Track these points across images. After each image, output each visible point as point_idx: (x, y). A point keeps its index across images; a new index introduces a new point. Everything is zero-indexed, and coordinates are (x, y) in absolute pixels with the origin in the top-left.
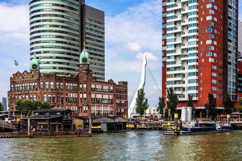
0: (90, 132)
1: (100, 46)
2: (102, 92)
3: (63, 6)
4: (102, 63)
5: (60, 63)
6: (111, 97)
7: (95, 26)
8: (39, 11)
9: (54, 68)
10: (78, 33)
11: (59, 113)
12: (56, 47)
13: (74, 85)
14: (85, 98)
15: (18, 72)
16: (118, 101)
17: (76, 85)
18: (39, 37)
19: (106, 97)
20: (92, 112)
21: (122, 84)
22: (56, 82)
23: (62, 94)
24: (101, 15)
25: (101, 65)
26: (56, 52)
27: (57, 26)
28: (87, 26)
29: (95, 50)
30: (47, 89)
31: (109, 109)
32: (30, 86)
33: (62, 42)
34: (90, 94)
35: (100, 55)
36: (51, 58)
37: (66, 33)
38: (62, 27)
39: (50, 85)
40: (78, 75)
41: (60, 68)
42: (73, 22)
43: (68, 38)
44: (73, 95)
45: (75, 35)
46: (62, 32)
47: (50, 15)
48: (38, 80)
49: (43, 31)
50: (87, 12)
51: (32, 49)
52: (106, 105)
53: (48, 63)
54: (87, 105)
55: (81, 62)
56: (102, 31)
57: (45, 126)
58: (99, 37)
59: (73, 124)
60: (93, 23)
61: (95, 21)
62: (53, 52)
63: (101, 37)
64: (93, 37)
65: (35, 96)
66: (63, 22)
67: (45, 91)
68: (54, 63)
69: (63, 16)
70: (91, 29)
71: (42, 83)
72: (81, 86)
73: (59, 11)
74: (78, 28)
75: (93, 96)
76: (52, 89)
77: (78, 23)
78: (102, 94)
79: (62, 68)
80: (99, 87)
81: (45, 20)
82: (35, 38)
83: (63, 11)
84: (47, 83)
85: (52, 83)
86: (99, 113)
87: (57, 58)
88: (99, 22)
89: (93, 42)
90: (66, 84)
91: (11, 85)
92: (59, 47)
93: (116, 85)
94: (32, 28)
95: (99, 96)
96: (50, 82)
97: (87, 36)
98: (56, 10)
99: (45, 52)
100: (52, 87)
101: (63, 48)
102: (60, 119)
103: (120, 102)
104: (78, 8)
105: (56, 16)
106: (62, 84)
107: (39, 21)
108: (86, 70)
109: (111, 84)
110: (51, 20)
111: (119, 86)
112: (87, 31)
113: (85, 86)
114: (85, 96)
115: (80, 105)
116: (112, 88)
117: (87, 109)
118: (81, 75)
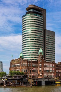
0: (31, 85)
1: (53, 47)
2: (49, 67)
3: (36, 31)
4: (54, 54)
5: (34, 55)
6: (53, 69)
7: (51, 38)
8: (26, 33)
9: (32, 57)
10: (42, 42)
11: (22, 77)
12: (33, 48)
13: (36, 64)
14: (41, 70)
15: (13, 60)
16: (57, 71)
17: (37, 64)
18: (26, 44)
19: (51, 69)
20: (44, 76)
21: (59, 63)
22: (28, 63)
23: (31, 68)
24: (53, 33)
25: (53, 55)
26: (33, 51)
27: (33, 39)
28: (47, 39)
29: (51, 49)
30: (24, 67)
31: (52, 75)
32: (17, 65)
33: (35, 46)
34: (43, 68)
35: (53, 51)
36: (31, 53)
37: (37, 42)
38: (35, 40)
39: (25, 65)
40: (38, 60)
41: (34, 57)
42: (40, 37)
43: (38, 44)
44: (35, 69)
45: (41, 43)
46: (35, 42)
47: (30, 35)
48: (20, 62)
49: (27, 42)
50: (46, 32)
51: (23, 50)
52: (51, 73)
53: (29, 55)
54: (42, 73)
55: (39, 54)
56: (54, 40)
57: (15, 82)
58: (52, 43)
59: (28, 81)
60: (50, 37)
61: (50, 36)
62: (31, 51)
63: (53, 43)
64: (50, 43)
65: (19, 69)
66: (36, 37)
67: (23, 67)
68: (32, 55)
69: (36, 35)
70: (49, 40)
71: (22, 64)
72: (39, 65)
73: (34, 33)
74: (42, 40)
75: (45, 69)
76: (26, 66)
77: (42, 37)
78: (49, 68)
79: (35, 57)
80: (47, 65)
81: (28, 37)
82: (24, 45)
83: (36, 33)
84: (24, 64)
85: (26, 64)
86: (47, 77)
87: (33, 53)
88: (52, 37)
89: (49, 45)
90: (32, 64)
91: (11, 65)
92: (34, 48)
93: (56, 64)
94: (23, 41)
95: (48, 69)
96: (25, 63)
97: (47, 43)
98: (33, 33)
99: (28, 51)
100: (26, 65)
101: (36, 48)
102: (22, 79)
103: (59, 71)
104: (42, 31)
105: (33, 35)
106: (30, 64)
107: (26, 38)
108: (41, 58)
109: (53, 63)
110: (30, 37)
111: (58, 64)
112: (47, 41)
113: (41, 65)
114: (41, 69)
115: (39, 73)
116: (54, 65)
117: (42, 75)
118: (39, 60)
